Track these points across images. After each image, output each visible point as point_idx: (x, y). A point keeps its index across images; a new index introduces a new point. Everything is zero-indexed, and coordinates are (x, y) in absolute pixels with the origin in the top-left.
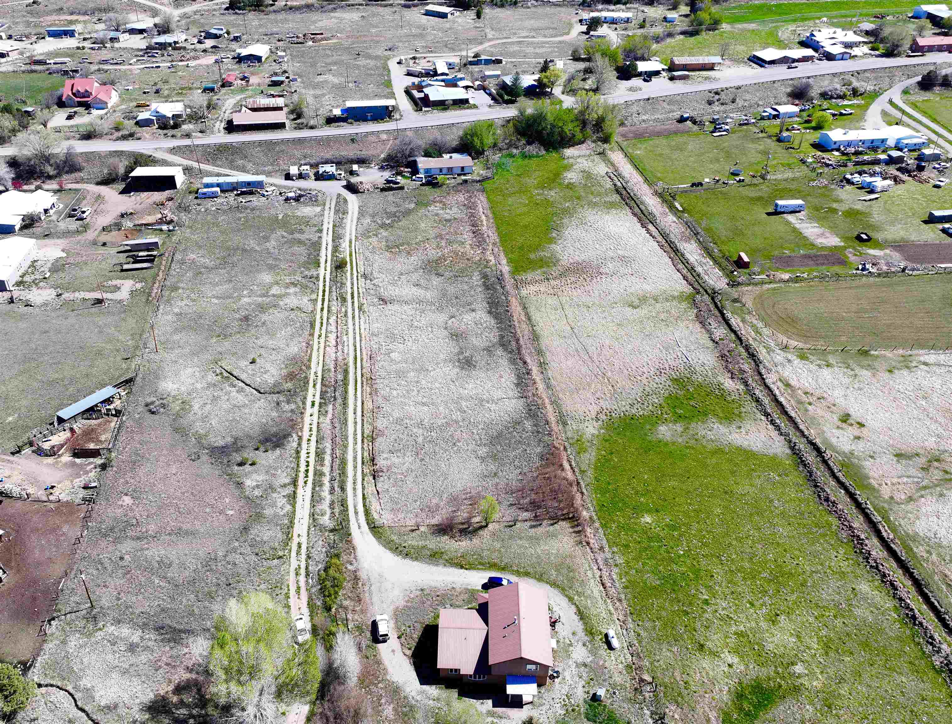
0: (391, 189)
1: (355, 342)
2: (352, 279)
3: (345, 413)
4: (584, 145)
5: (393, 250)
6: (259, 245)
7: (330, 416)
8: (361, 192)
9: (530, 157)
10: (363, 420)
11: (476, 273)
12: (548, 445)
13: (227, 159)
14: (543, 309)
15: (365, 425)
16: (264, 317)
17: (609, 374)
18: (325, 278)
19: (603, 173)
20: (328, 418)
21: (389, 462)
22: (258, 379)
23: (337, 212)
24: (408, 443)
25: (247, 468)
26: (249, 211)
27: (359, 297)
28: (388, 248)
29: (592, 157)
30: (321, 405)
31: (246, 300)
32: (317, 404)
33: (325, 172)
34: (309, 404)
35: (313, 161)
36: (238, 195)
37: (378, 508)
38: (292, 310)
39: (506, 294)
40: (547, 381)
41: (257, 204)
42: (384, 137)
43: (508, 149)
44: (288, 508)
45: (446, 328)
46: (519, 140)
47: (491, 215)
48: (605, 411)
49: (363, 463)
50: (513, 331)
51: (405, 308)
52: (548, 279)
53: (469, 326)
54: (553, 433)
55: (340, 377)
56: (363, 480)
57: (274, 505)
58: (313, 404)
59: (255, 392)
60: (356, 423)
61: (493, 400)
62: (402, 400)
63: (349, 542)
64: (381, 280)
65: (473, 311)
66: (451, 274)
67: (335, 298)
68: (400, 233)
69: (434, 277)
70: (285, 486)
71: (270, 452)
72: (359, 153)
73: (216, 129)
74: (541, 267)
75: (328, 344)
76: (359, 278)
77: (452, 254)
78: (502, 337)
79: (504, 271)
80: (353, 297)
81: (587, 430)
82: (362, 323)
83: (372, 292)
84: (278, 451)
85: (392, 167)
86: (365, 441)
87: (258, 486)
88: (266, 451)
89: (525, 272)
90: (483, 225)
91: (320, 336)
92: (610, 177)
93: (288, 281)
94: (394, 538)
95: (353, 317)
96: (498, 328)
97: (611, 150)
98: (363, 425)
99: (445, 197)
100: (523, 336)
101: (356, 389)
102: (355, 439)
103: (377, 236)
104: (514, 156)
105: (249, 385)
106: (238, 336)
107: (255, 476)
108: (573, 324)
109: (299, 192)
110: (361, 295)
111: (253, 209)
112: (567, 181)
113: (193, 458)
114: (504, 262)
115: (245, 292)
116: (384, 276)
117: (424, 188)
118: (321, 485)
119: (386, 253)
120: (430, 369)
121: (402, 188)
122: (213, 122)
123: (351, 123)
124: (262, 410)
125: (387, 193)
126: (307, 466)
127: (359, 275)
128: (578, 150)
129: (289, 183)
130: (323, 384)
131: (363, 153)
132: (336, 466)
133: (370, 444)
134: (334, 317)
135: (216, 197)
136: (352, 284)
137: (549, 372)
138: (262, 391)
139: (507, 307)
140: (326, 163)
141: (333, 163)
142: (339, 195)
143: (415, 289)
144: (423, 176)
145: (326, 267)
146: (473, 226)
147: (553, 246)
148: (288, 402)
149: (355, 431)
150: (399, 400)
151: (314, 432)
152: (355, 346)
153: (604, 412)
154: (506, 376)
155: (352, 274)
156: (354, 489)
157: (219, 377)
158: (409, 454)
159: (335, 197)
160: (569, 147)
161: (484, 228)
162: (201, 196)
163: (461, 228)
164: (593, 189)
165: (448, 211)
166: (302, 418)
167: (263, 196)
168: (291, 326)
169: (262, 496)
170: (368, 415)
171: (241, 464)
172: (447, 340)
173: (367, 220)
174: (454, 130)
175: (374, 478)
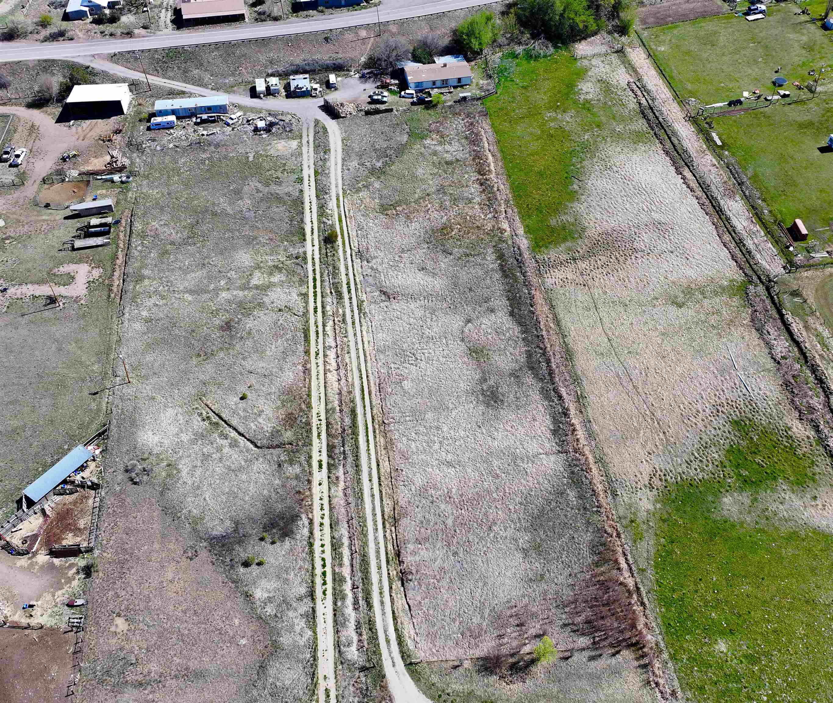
0: (377, 112)
1: (359, 364)
2: (346, 259)
3: (359, 481)
4: (598, 37)
5: (389, 212)
6: (230, 204)
7: (342, 485)
8: (343, 117)
9: (537, 57)
10: (381, 492)
11: (490, 250)
12: (599, 530)
13: (179, 68)
14: (573, 309)
15: (384, 500)
16: (249, 323)
17: (658, 414)
18: (313, 259)
19: (623, 84)
20: (340, 489)
21: (417, 558)
22: (252, 425)
23: (317, 147)
24: (437, 527)
25: (254, 569)
26: (212, 148)
27: (356, 289)
28: (384, 209)
29: (608, 58)
30: (329, 466)
31: (224, 295)
32: (325, 466)
33: (297, 87)
34: (315, 464)
35: (281, 69)
36: (196, 124)
37: (412, 632)
38: (280, 310)
39: (527, 284)
40: (588, 426)
41: (221, 137)
42: (363, 33)
43: (508, 45)
44: (309, 633)
45: (463, 340)
46: (522, 33)
47: (499, 155)
48: (659, 472)
49: (388, 562)
50: (541, 345)
51: (412, 306)
52: (574, 259)
53: (490, 337)
54: (603, 510)
55: (348, 421)
56: (391, 588)
57: (291, 629)
58: (320, 466)
59: (251, 446)
60: (373, 496)
61: (528, 457)
62: (423, 457)
63: (384, 688)
64: (379, 260)
65: (492, 311)
66: (461, 251)
67: (329, 292)
68: (394, 182)
69: (441, 256)
70: (300, 599)
71: (278, 544)
72: (334, 55)
73: (162, 23)
74: (565, 240)
75: (328, 367)
76: (354, 257)
77: (458, 219)
78: (529, 355)
79: (522, 247)
80: (349, 292)
81: (641, 504)
82: (364, 333)
83: (370, 280)
84: (287, 543)
85: (376, 75)
86: (388, 526)
87: (270, 600)
88: (273, 543)
89: (547, 247)
90: (490, 171)
91: (317, 354)
92: (632, 91)
93: (270, 263)
94: (435, 679)
95: (353, 323)
96: (523, 339)
97: (630, 45)
98: (382, 500)
99: (442, 124)
100: (554, 354)
101: (368, 441)
102: (375, 522)
103: (366, 187)
104: (516, 57)
105: (243, 435)
106: (222, 354)
107: (264, 583)
108: (610, 334)
109: (269, 119)
110: (359, 287)
111: (217, 146)
112: (582, 97)
113: (190, 555)
114: (521, 231)
115: (222, 283)
116: (382, 254)
117: (415, 108)
118: (343, 598)
119: (382, 217)
120: (451, 406)
121: (390, 110)
122: (156, 10)
123: (322, 12)
124: (262, 476)
125: (373, 117)
126: (324, 566)
127: (354, 254)
128: (592, 43)
129: (255, 102)
130: (328, 434)
131: (340, 56)
132: (357, 566)
133: (393, 529)
134: (331, 323)
135: (172, 128)
136: (347, 269)
137: (589, 409)
138: (259, 445)
139: (532, 306)
140: (296, 72)
141: (305, 72)
142: (317, 122)
143: (420, 275)
144: (413, 92)
145: (313, 240)
146: (479, 173)
147: (576, 205)
148: (291, 462)
149: (374, 509)
150: (420, 457)
151: (327, 512)
152: (360, 371)
153: (658, 476)
154: (539, 418)
155: (345, 252)
156: (382, 603)
157: (207, 423)
158: (439, 545)
159: (312, 124)
160: (580, 40)
161: (493, 176)
162: (154, 127)
163: (466, 176)
164: (614, 109)
165: (448, 147)
166: (310, 489)
167: (228, 125)
168: (282, 337)
169: (276, 616)
170: (385, 483)
171: (246, 564)
172: (466, 359)
173: (354, 164)
174: (446, 21)
175: (403, 585)
